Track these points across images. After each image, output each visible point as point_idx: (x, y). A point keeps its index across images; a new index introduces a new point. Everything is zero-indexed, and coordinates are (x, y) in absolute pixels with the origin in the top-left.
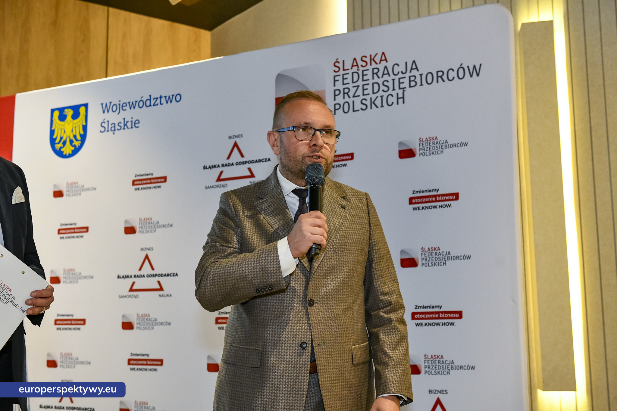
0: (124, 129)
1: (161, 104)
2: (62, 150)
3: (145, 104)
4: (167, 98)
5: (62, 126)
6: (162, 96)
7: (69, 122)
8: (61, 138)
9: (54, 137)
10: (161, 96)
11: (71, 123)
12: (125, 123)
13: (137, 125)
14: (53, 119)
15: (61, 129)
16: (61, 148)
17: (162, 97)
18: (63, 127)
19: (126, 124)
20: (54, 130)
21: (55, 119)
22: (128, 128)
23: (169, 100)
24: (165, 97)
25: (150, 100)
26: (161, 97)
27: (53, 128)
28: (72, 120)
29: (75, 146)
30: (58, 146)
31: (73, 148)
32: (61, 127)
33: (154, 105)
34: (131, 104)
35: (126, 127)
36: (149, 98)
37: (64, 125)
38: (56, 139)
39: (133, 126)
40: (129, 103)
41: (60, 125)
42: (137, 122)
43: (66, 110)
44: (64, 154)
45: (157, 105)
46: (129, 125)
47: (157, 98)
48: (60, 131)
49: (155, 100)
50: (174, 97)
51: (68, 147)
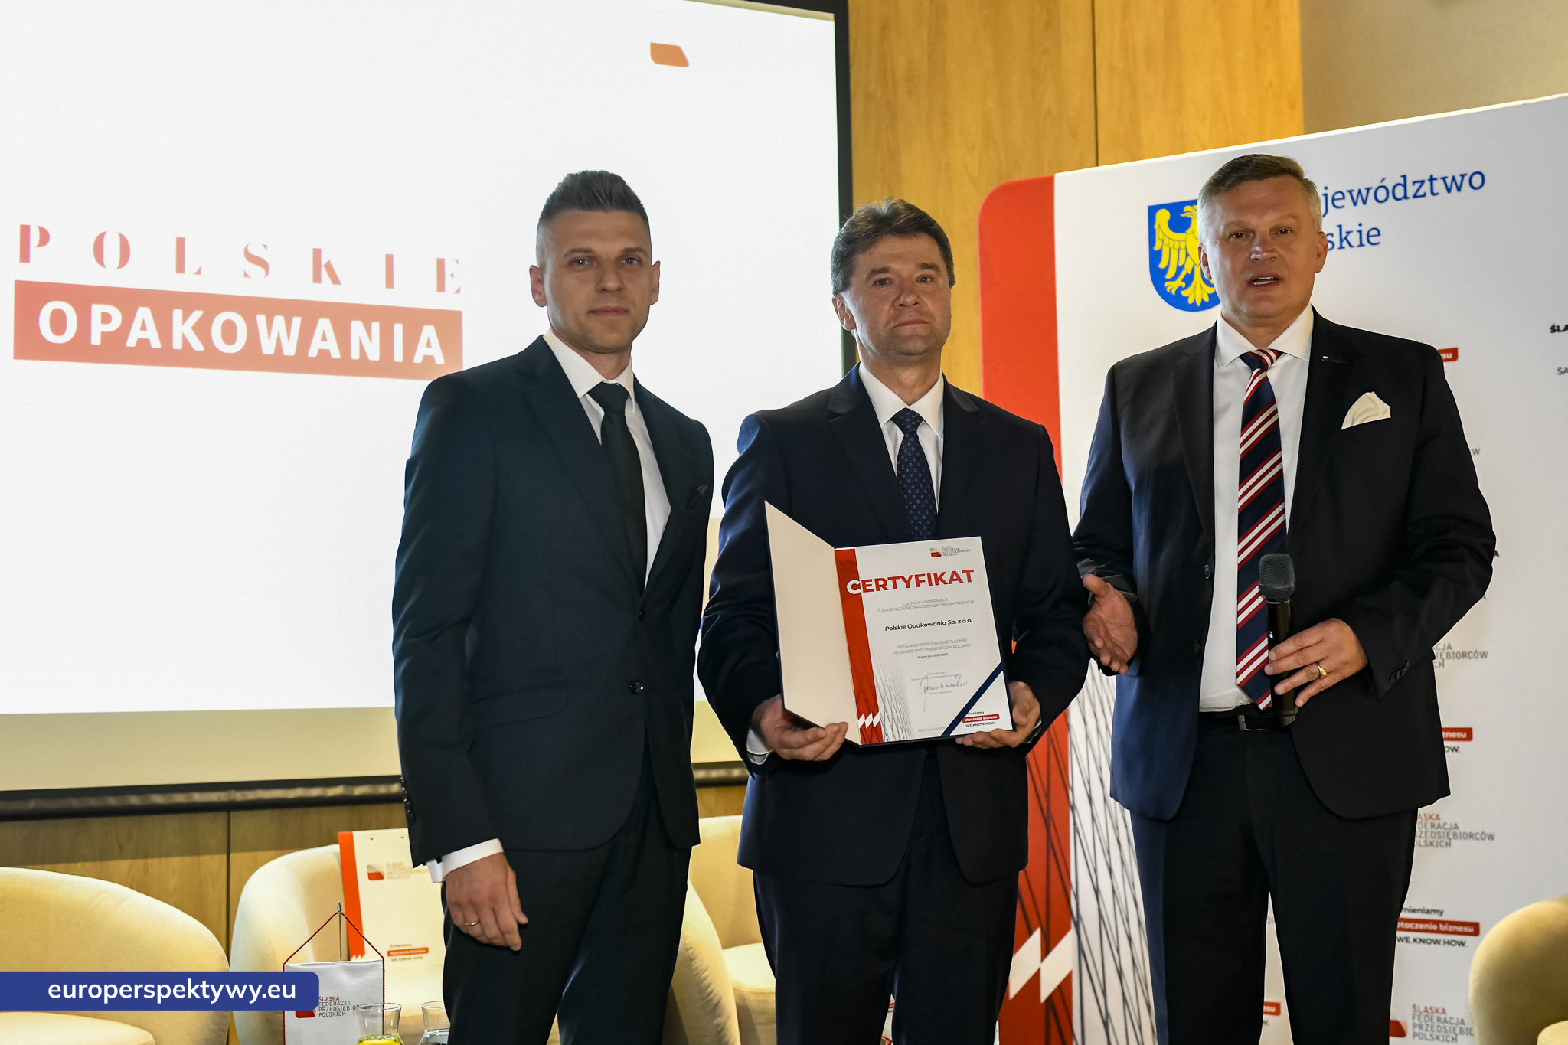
0: (1341, 247)
1: (1433, 194)
2: (1184, 293)
3: (1391, 193)
4: (1449, 181)
5: (1180, 241)
6: (1434, 177)
7: (1196, 233)
8: (1180, 269)
9: (1162, 265)
10: (1432, 176)
12: (1344, 235)
13: (1372, 240)
14: (1156, 227)
15: (1179, 250)
16: (1180, 289)
17: (1436, 179)
18: (1183, 246)
19: (1346, 238)
20: (1160, 252)
21: (1159, 226)
22: (1351, 246)
23: (1453, 185)
24: (1444, 179)
25: (1405, 186)
26: (1432, 179)
27: (1156, 248)
30: (1172, 287)
31: (1211, 290)
32: (1177, 245)
33: (1415, 196)
34: (1355, 194)
35: (1345, 244)
36: (1401, 181)
37: (1185, 241)
38: (1166, 270)
39: (1365, 241)
40: (1350, 192)
41: (1174, 240)
42: (1374, 232)
43: (1187, 208)
44: (1190, 301)
45: (1424, 195)
46: (1354, 239)
47: (1422, 182)
48: (1174, 253)
49: (1417, 185)
50: (1467, 178)
51: (1198, 288)
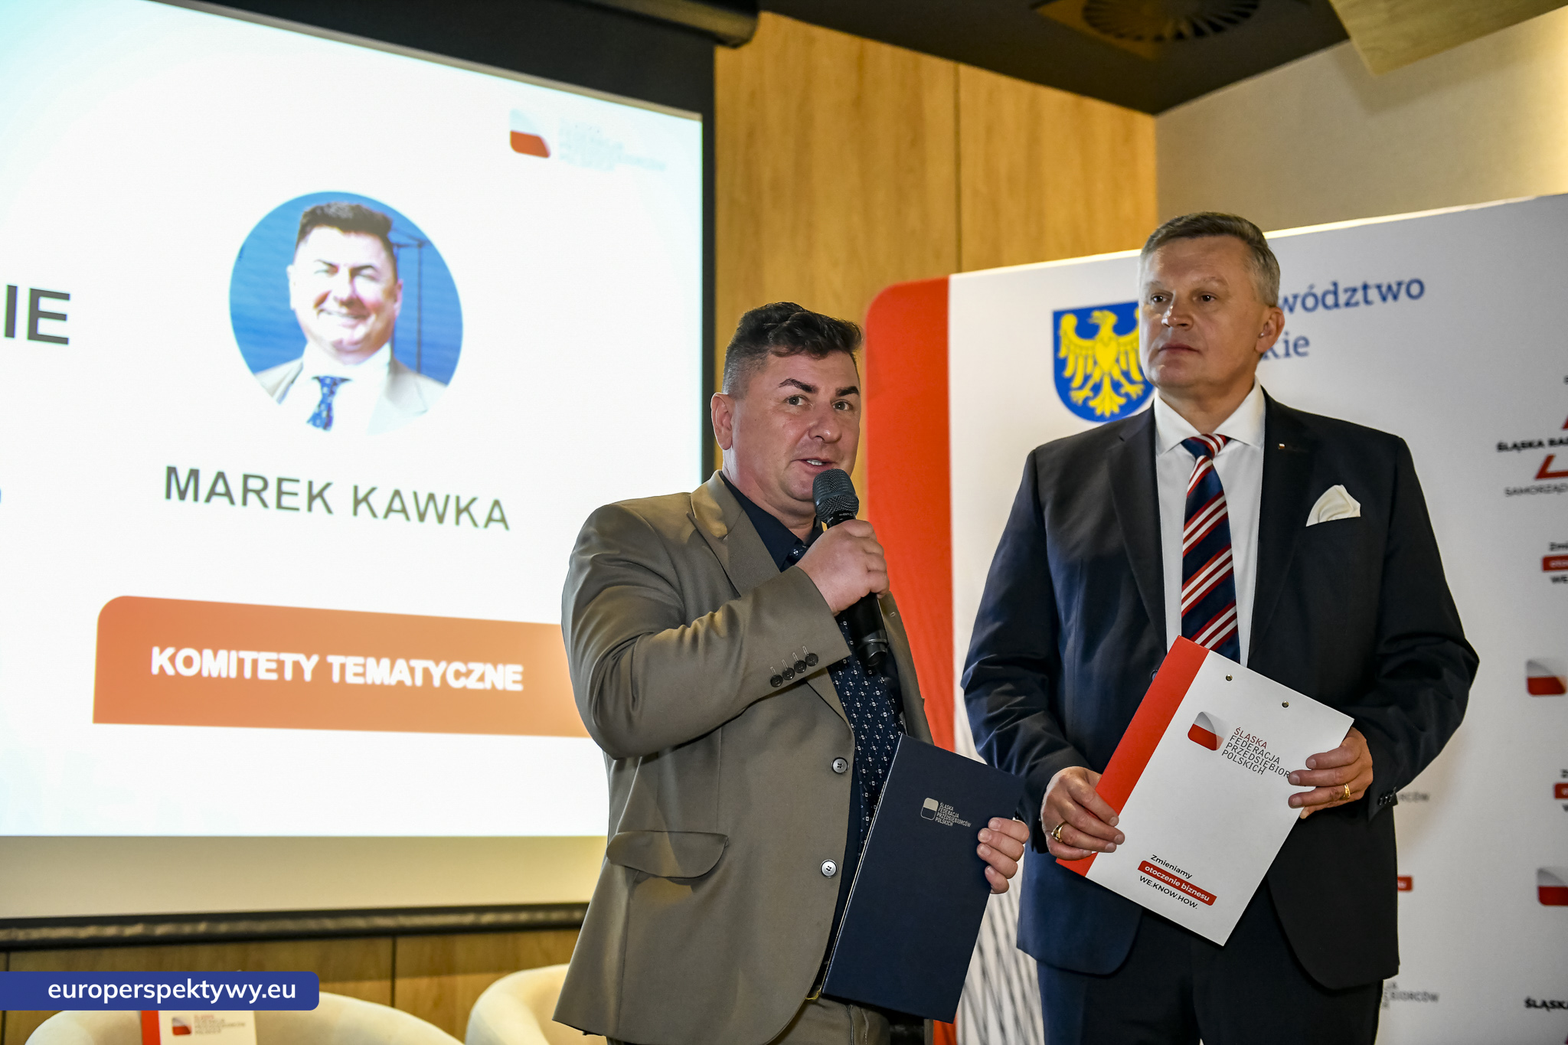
1: (1367, 302)
2: (1092, 404)
3: (1320, 301)
4: (1384, 289)
5: (1087, 349)
6: (1368, 284)
7: (1106, 339)
8: (1087, 378)
9: (1068, 373)
10: (1365, 284)
11: (1113, 346)
13: (1301, 350)
14: (1062, 333)
15: (1086, 358)
16: (1086, 399)
17: (1370, 287)
18: (1090, 352)
20: (1065, 360)
21: (1066, 333)
22: (1276, 355)
23: (1389, 293)
24: (1379, 287)
25: (1335, 293)
26: (1365, 287)
27: (1062, 354)
28: (1113, 335)
29: (1127, 395)
30: (1078, 396)
31: (1122, 401)
32: (1084, 352)
33: (1347, 304)
38: (1071, 379)
39: (1291, 351)
41: (1081, 347)
42: (1301, 342)
43: (1096, 314)
44: (1098, 412)
45: (1357, 304)
47: (1354, 290)
48: (1081, 362)
49: (1349, 294)
50: (1403, 288)
51: (1107, 400)
